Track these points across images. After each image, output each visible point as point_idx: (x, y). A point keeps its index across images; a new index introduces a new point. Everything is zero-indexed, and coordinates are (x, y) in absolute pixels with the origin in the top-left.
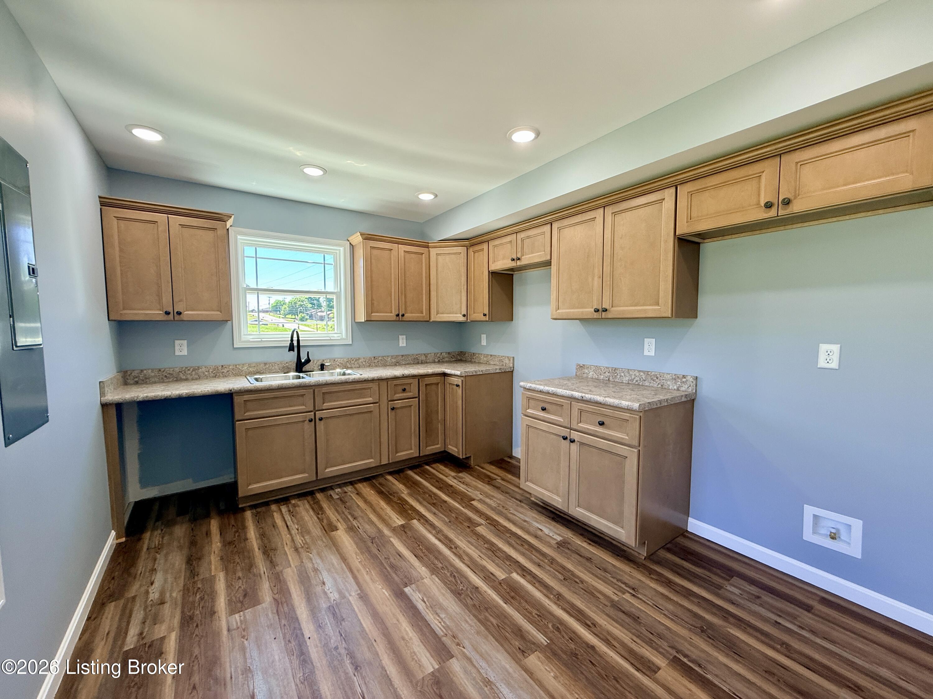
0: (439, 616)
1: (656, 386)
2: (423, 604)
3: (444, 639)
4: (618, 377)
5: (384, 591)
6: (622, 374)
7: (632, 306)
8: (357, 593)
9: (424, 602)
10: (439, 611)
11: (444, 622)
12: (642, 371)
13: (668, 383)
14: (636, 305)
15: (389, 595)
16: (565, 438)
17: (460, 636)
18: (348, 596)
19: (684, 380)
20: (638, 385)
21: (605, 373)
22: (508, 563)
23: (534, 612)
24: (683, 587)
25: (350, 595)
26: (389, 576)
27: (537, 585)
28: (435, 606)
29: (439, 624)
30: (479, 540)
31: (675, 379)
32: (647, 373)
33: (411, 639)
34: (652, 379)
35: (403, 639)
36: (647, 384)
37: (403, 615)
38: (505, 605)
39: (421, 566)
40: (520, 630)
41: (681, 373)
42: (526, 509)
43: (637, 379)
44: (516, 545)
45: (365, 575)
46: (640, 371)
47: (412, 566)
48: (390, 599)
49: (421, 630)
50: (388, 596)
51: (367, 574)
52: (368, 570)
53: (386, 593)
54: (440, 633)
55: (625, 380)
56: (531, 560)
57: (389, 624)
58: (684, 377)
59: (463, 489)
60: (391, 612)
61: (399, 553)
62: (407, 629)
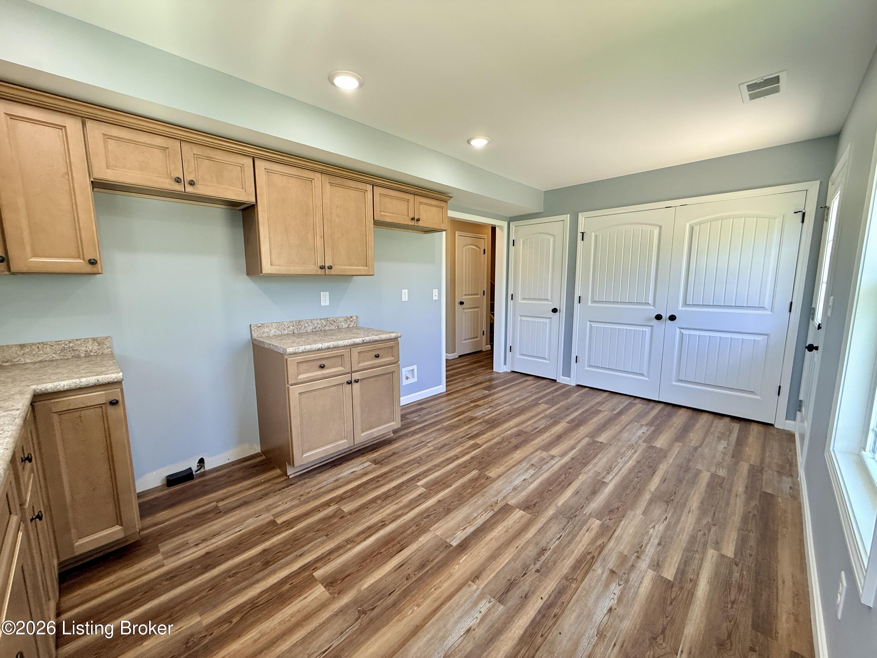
0: (477, 517)
1: (334, 328)
2: (467, 529)
3: (496, 510)
4: (303, 328)
5: (461, 561)
6: (306, 325)
7: (348, 266)
8: (473, 584)
9: (465, 528)
10: (472, 517)
11: (482, 512)
12: (323, 319)
13: (342, 324)
14: (352, 265)
15: (465, 555)
16: (350, 383)
17: (489, 503)
18: (479, 590)
19: (351, 319)
20: (321, 330)
21: (289, 327)
22: (405, 487)
23: (454, 475)
24: (418, 428)
25: (477, 589)
26: (439, 564)
27: (428, 474)
28: (468, 521)
29: (484, 515)
30: (369, 507)
31: (346, 320)
32: (327, 320)
33: (505, 527)
34: (331, 324)
35: (507, 531)
36: (327, 328)
37: (485, 537)
38: (453, 487)
39: (417, 542)
40: (472, 480)
41: (349, 315)
42: (309, 482)
43: (319, 326)
44: (378, 484)
45: (442, 588)
46: (321, 319)
47: (418, 550)
48: (469, 553)
49: (494, 523)
50: (467, 555)
51: (440, 587)
52: (433, 589)
53: (464, 559)
54: (492, 513)
55: (309, 329)
56: (398, 477)
57: (499, 544)
58: (351, 317)
59: (226, 539)
60: (484, 547)
61: (396, 568)
62: (497, 531)
